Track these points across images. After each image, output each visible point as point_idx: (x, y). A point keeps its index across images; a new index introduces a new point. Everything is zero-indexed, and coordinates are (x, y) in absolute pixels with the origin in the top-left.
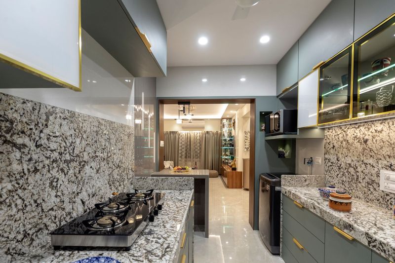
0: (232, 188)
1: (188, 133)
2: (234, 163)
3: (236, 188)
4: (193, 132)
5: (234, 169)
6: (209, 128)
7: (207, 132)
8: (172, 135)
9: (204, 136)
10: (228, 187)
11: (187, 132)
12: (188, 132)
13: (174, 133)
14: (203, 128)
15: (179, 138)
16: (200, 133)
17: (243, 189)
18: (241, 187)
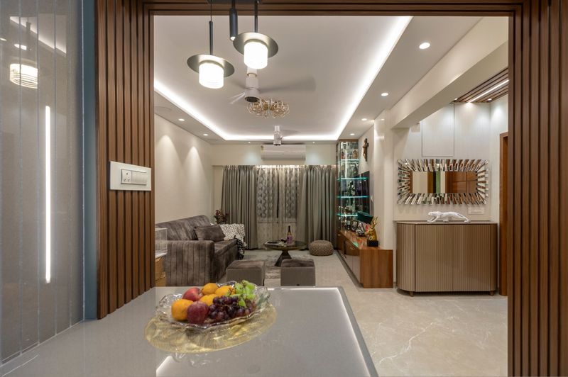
0: (372, 286)
1: (273, 169)
2: (374, 231)
3: (380, 287)
4: (284, 167)
5: (374, 243)
6: (314, 160)
7: (311, 168)
8: (242, 172)
9: (305, 174)
10: (362, 285)
11: (271, 167)
12: (274, 167)
13: (247, 168)
14: (303, 159)
15: (256, 179)
16: (296, 169)
17: (395, 289)
18: (390, 285)
